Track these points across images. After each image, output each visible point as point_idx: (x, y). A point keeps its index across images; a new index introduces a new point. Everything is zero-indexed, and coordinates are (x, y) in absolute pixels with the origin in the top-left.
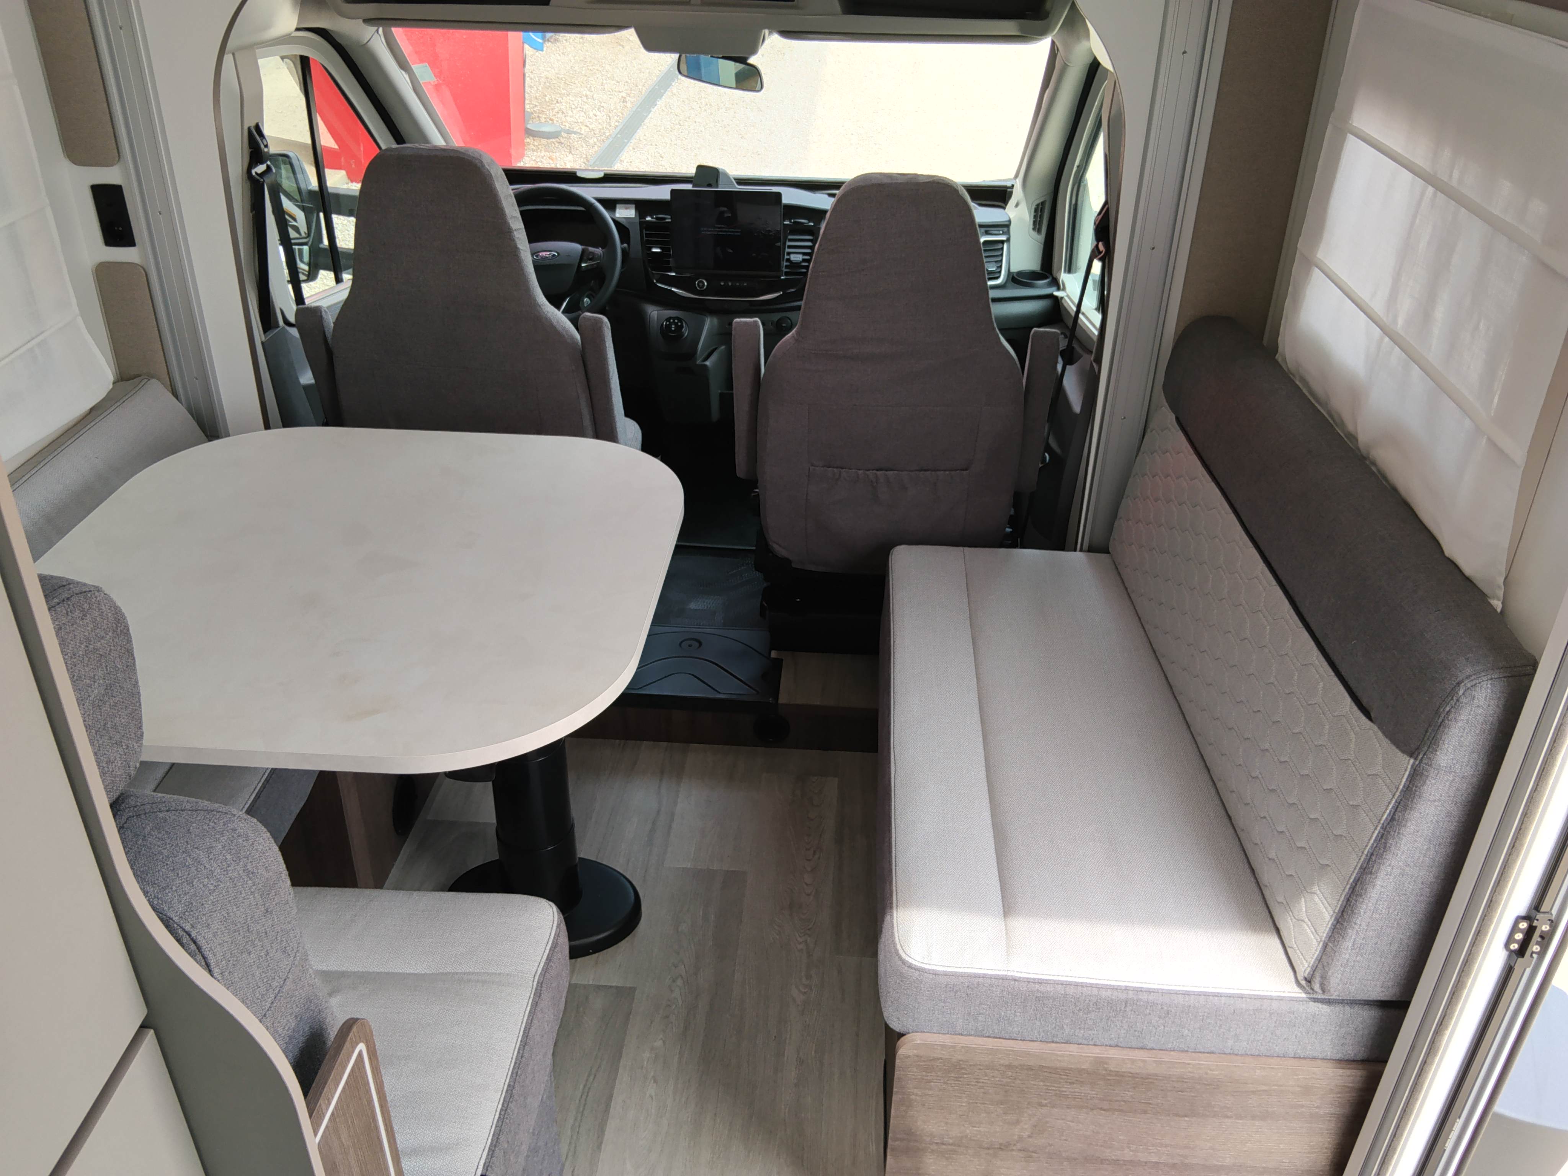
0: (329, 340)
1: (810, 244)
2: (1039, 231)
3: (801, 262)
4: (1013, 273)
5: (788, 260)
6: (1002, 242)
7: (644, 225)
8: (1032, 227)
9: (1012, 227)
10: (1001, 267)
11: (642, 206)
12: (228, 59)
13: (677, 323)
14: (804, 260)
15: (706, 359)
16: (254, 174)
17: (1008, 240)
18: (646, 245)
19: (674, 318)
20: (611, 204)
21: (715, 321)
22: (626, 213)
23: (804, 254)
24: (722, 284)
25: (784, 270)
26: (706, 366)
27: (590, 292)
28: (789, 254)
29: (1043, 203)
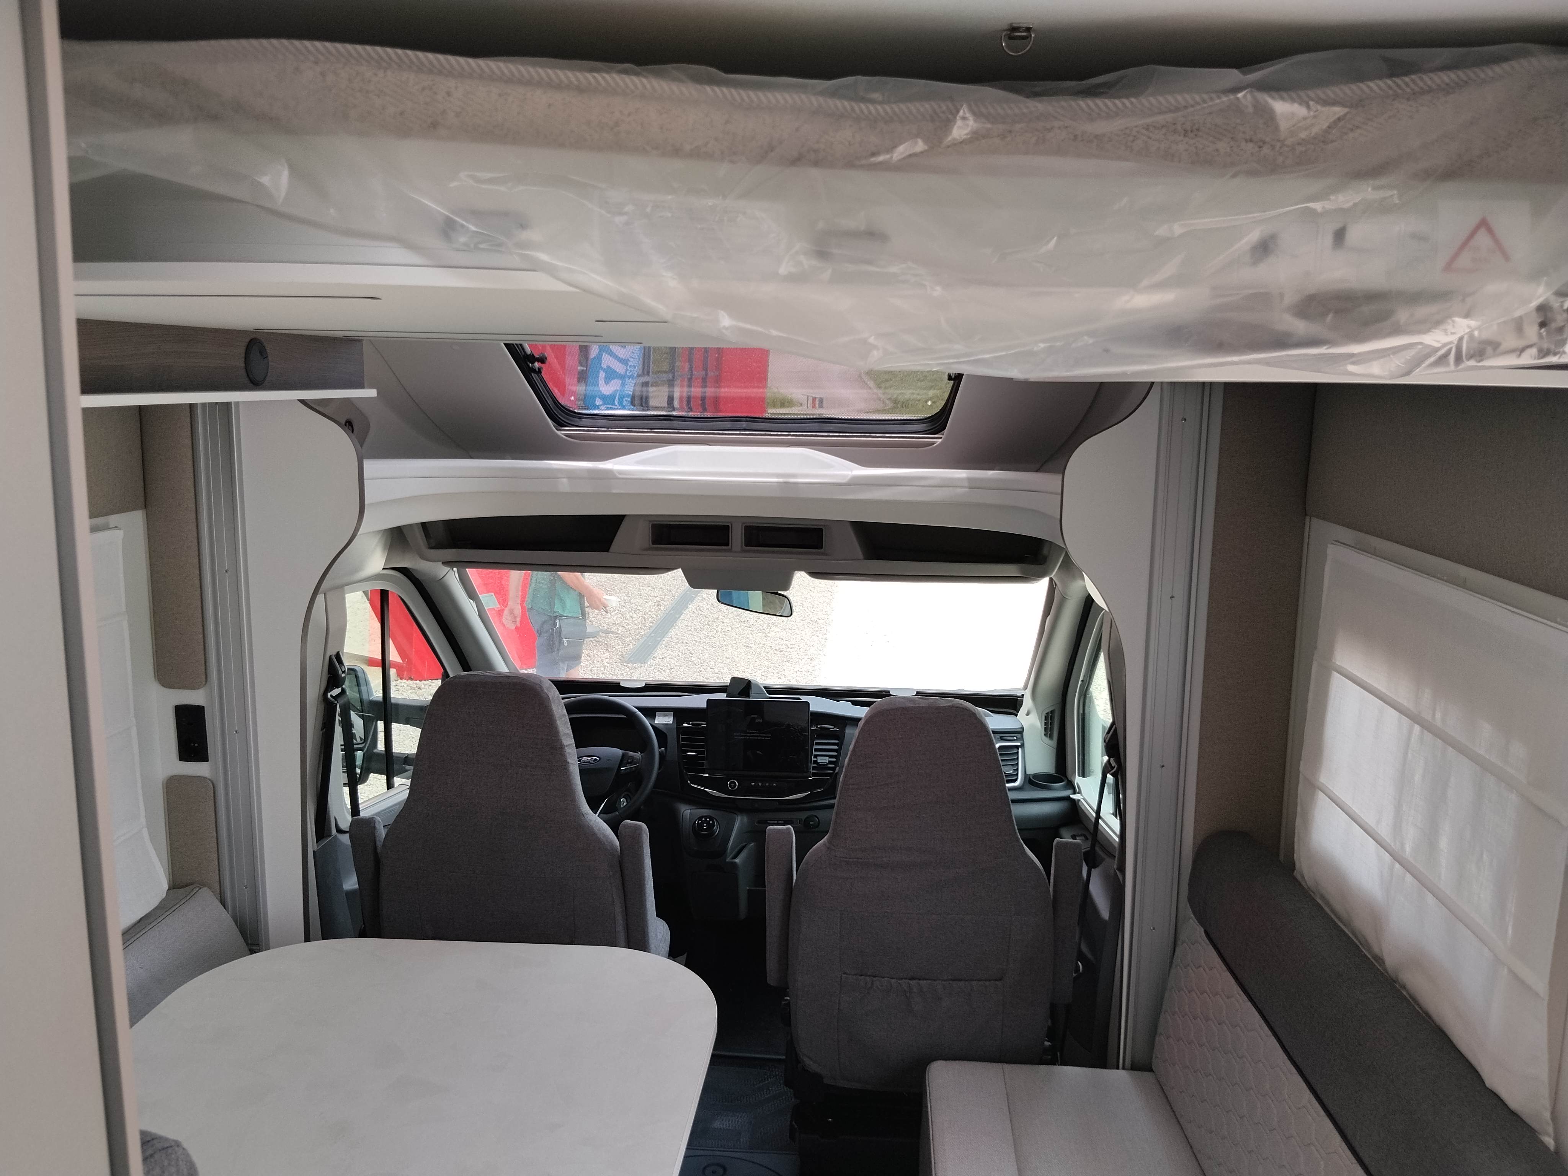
0: (379, 850)
1: (836, 747)
2: (1051, 737)
3: (827, 764)
4: (1030, 774)
5: (816, 762)
6: (1017, 747)
7: (680, 730)
8: (1043, 733)
9: (1024, 733)
10: (1017, 769)
11: (680, 714)
12: (320, 598)
13: (709, 821)
14: (830, 762)
15: (735, 857)
16: (329, 697)
17: (1022, 746)
18: (682, 749)
19: (706, 817)
20: (650, 712)
21: (745, 819)
22: (662, 720)
23: (830, 756)
24: (753, 784)
25: (812, 771)
26: (735, 863)
27: (628, 793)
28: (816, 756)
29: (1052, 712)
